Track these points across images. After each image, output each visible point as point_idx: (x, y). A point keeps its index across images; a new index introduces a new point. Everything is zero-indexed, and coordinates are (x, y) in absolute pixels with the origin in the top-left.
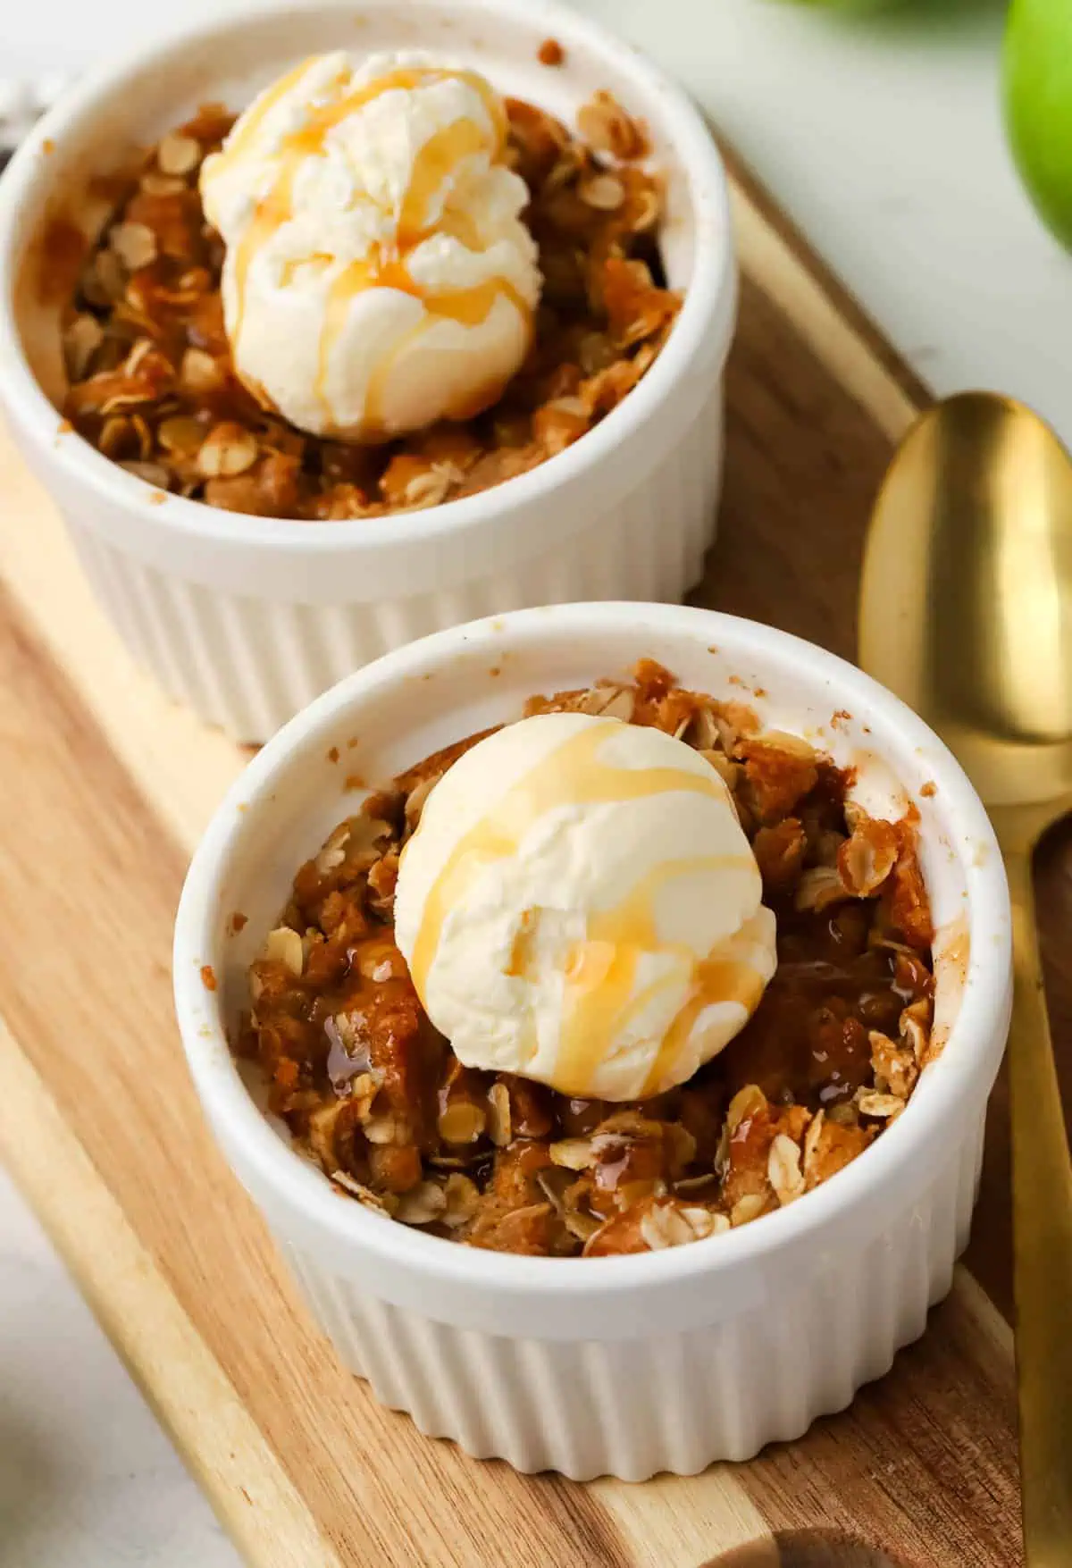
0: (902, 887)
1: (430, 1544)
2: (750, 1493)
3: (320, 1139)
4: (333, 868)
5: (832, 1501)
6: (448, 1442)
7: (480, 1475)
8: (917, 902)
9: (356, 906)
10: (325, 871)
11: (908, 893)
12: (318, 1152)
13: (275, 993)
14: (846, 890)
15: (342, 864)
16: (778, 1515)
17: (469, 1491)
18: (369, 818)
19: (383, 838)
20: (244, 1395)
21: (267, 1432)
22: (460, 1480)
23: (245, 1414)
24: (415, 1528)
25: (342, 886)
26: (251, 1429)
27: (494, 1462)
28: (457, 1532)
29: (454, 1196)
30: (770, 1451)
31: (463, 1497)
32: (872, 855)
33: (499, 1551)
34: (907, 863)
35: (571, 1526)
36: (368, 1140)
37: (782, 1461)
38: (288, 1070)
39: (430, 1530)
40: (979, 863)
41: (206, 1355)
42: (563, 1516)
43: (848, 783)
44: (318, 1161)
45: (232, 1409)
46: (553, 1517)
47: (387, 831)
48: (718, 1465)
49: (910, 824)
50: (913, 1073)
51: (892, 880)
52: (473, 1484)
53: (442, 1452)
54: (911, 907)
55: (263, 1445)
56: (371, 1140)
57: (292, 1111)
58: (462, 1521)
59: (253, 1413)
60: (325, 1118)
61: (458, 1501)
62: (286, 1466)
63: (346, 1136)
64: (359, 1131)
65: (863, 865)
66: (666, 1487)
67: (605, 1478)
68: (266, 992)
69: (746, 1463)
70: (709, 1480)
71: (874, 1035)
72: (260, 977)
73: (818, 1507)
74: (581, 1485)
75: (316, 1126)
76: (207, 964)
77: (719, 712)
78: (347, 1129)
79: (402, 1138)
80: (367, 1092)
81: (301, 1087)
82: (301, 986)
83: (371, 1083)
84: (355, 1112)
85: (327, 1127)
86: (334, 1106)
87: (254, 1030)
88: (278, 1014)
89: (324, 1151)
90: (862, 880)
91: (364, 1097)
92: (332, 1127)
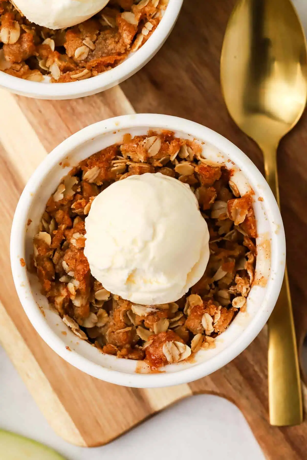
3: (59, 307)
8: (253, 228)
9: (67, 213)
11: (251, 224)
12: (57, 310)
13: (42, 256)
14: (229, 217)
15: (62, 199)
18: (70, 176)
19: (76, 184)
20: (26, 340)
21: (34, 353)
23: (26, 347)
29: (100, 317)
32: (239, 211)
34: (252, 213)
36: (73, 304)
38: (48, 284)
40: (277, 232)
43: (231, 174)
45: (22, 344)
47: (76, 182)
49: (251, 195)
50: (249, 289)
51: (246, 219)
54: (251, 228)
56: (74, 304)
57: (50, 297)
59: (29, 345)
60: (59, 300)
63: (66, 305)
64: (71, 301)
65: (236, 213)
68: (39, 255)
71: (238, 278)
75: (57, 303)
76: (22, 258)
77: (188, 144)
78: (67, 302)
79: (84, 303)
80: (74, 294)
81: (52, 289)
82: (51, 249)
83: (75, 289)
84: (69, 297)
85: (60, 303)
86: (62, 296)
87: (36, 267)
88: (43, 261)
89: (60, 310)
90: (236, 218)
91: (73, 295)
92: (62, 302)
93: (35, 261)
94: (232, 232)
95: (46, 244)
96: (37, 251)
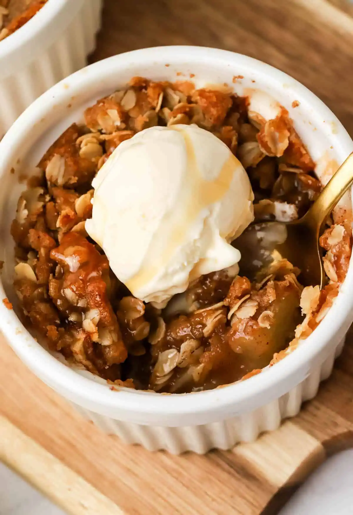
0: (296, 147)
1: (174, 500)
2: (304, 428)
3: (80, 357)
4: (25, 219)
5: (340, 420)
6: (163, 451)
7: (183, 461)
8: (304, 152)
9: (42, 231)
10: (22, 221)
11: (299, 148)
12: (81, 363)
13: (29, 296)
14: (267, 154)
15: (28, 216)
16: (320, 435)
17: (181, 470)
18: (31, 189)
19: (41, 195)
20: (62, 459)
21: (79, 472)
22: (176, 467)
23: (66, 469)
24: (164, 495)
25: (33, 225)
26: (73, 475)
27: (186, 453)
28: (183, 490)
30: (305, 405)
31: (180, 474)
32: (277, 134)
33: (206, 493)
34: (294, 135)
35: (232, 470)
37: (311, 408)
38: (52, 331)
39: (172, 494)
40: (334, 132)
41: (35, 446)
42: (226, 467)
43: (247, 103)
44: (83, 367)
45: (59, 467)
46: (224, 470)
47: (41, 191)
48: (284, 420)
51: (291, 145)
52: (182, 467)
53: (163, 457)
55: (81, 480)
56: (103, 345)
57: (62, 348)
58: (184, 485)
59: (69, 465)
60: (78, 347)
61: (178, 477)
62: (95, 485)
63: (90, 352)
65: (274, 141)
66: (266, 438)
67: (238, 443)
68: (25, 297)
69: (298, 416)
70: (284, 428)
72: (19, 290)
73: (336, 424)
74: (229, 451)
75: (76, 352)
78: (89, 348)
79: (115, 339)
80: (95, 331)
81: (61, 336)
82: (39, 286)
83: (93, 323)
84: (90, 338)
85: (80, 351)
86: (79, 340)
87: (27, 316)
88: (34, 304)
89: (84, 362)
90: (276, 149)
91: (94, 333)
92: (82, 349)
93: (23, 309)
94: (279, 179)
95: (30, 281)
96: (20, 292)
